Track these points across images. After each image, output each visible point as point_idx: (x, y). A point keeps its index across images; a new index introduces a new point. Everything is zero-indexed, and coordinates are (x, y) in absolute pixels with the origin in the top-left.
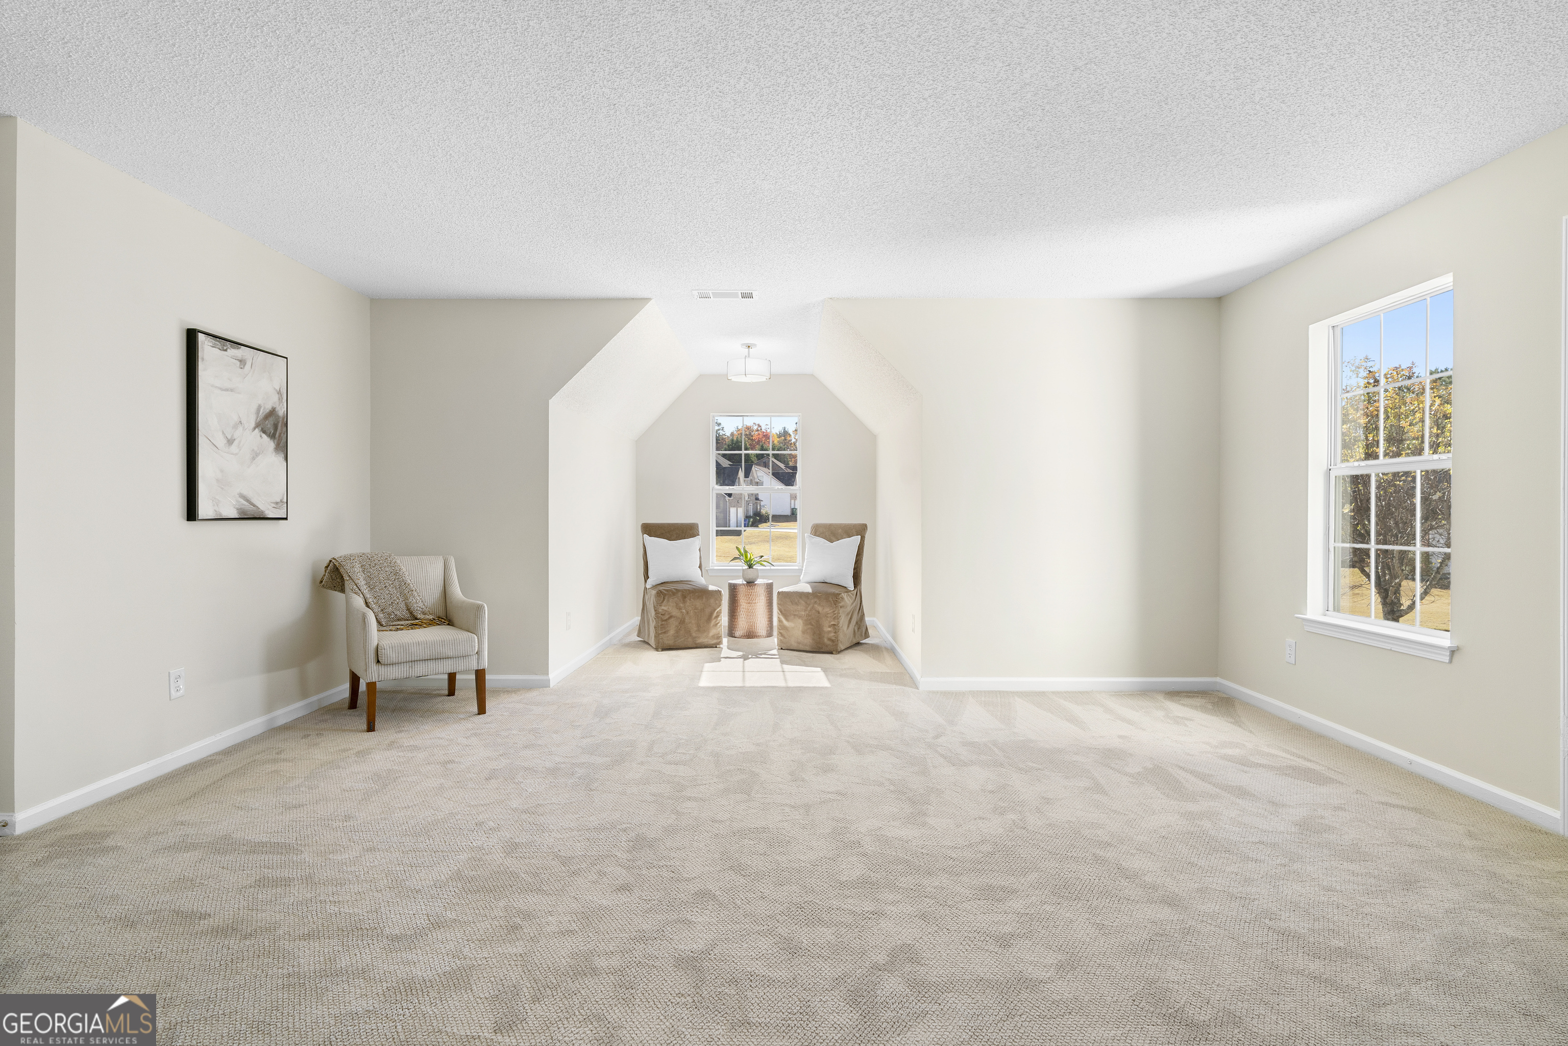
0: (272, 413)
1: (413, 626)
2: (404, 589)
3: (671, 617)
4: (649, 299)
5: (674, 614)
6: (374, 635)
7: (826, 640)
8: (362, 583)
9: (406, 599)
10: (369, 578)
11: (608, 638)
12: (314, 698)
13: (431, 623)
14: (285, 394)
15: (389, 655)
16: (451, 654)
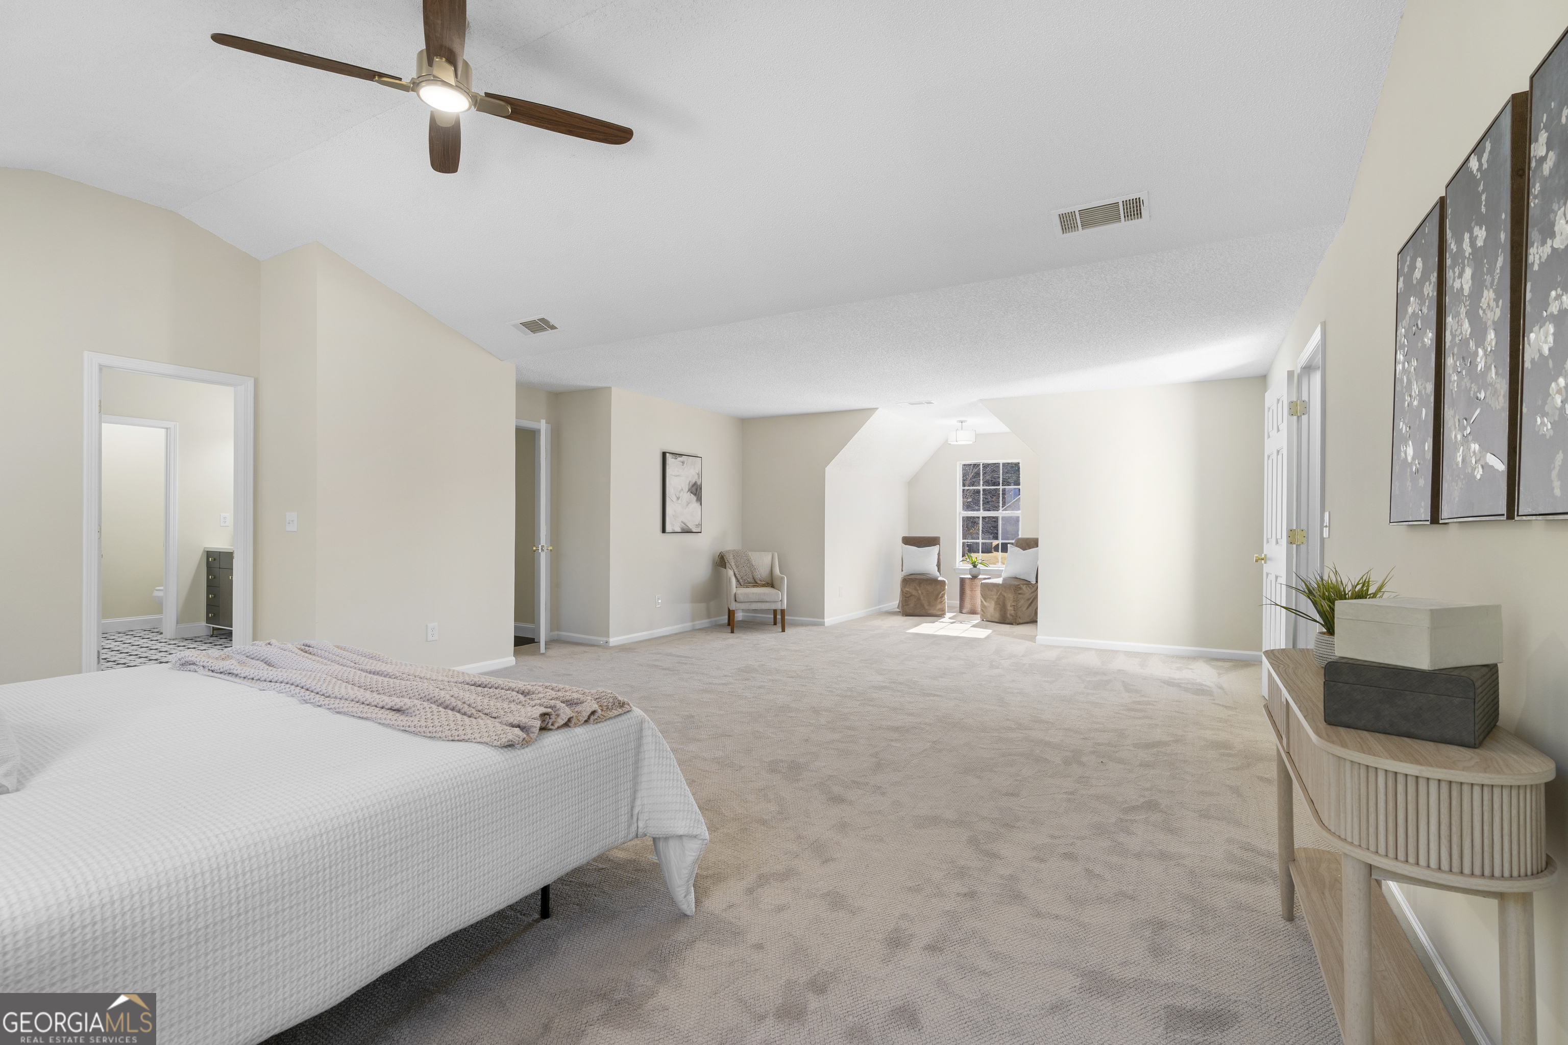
0: (695, 484)
1: (754, 586)
2: (752, 568)
3: (911, 595)
4: (877, 409)
5: (913, 593)
6: (734, 590)
7: (1008, 615)
8: (733, 564)
9: (753, 573)
10: (736, 562)
11: (878, 607)
12: (713, 619)
13: (763, 586)
14: (700, 475)
15: (740, 598)
16: (768, 600)
